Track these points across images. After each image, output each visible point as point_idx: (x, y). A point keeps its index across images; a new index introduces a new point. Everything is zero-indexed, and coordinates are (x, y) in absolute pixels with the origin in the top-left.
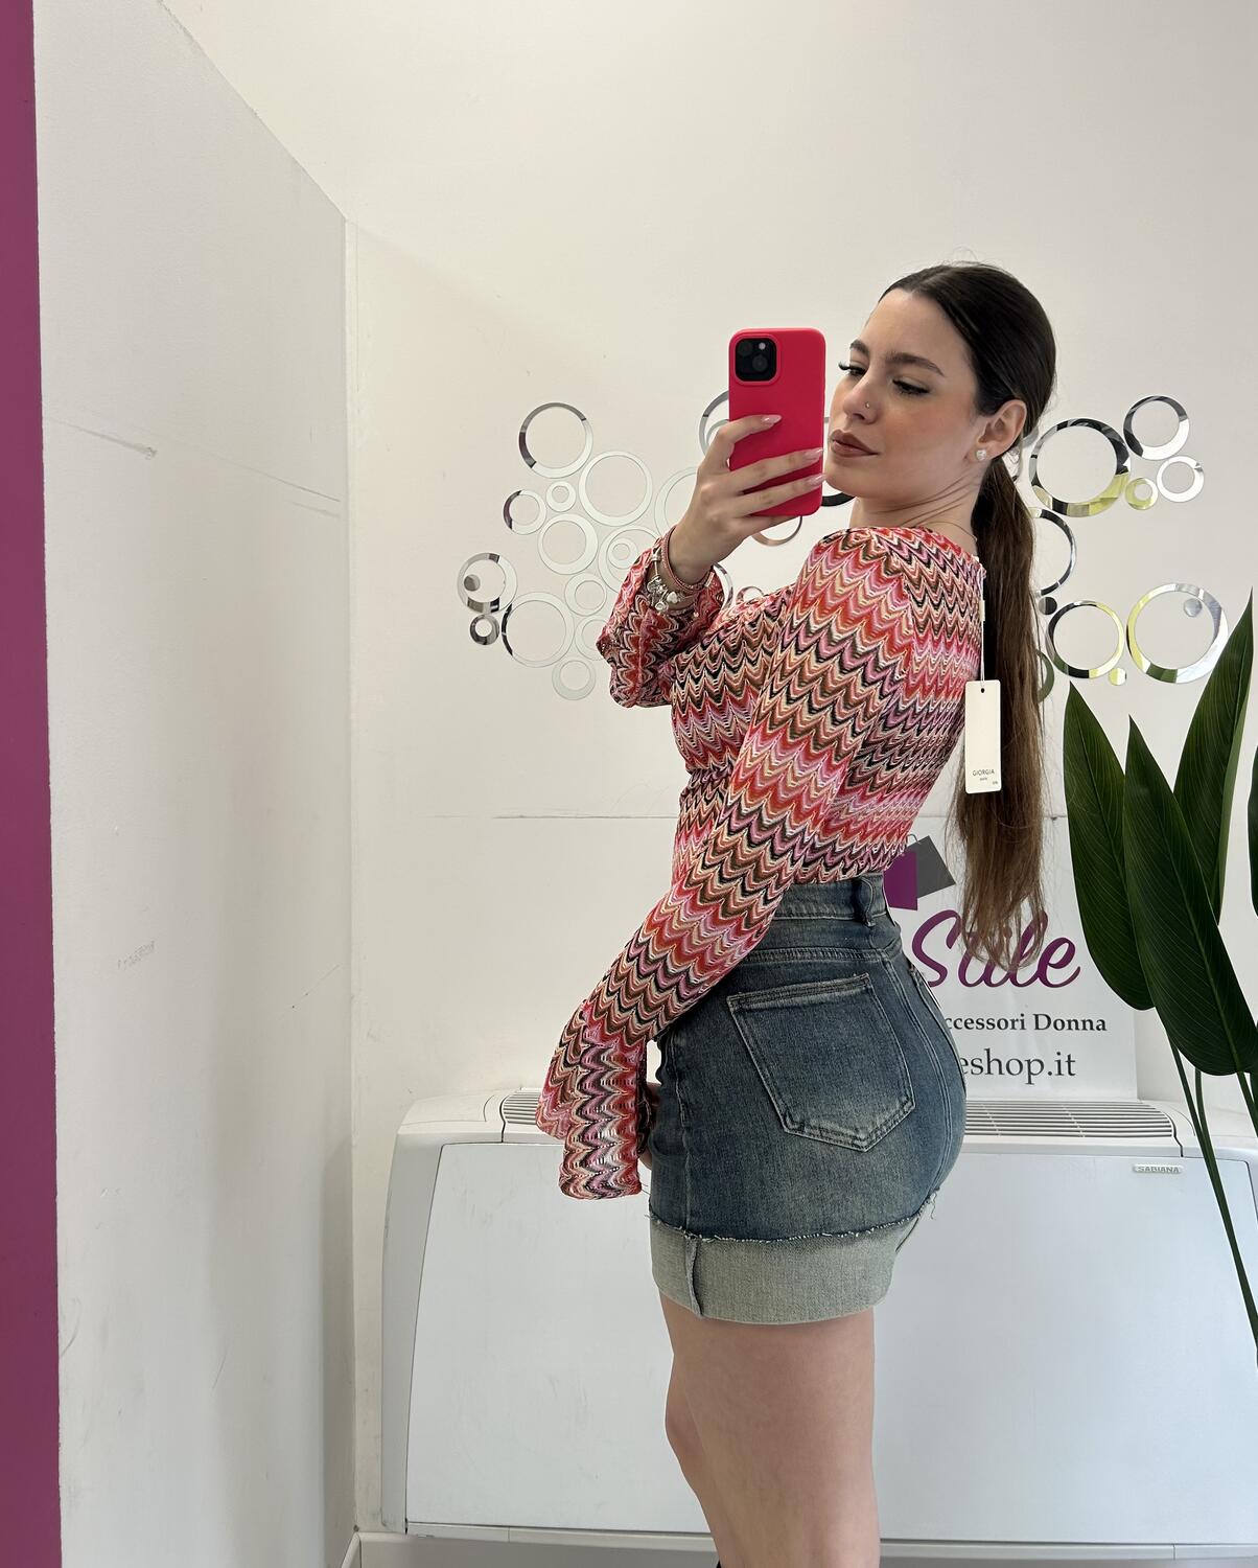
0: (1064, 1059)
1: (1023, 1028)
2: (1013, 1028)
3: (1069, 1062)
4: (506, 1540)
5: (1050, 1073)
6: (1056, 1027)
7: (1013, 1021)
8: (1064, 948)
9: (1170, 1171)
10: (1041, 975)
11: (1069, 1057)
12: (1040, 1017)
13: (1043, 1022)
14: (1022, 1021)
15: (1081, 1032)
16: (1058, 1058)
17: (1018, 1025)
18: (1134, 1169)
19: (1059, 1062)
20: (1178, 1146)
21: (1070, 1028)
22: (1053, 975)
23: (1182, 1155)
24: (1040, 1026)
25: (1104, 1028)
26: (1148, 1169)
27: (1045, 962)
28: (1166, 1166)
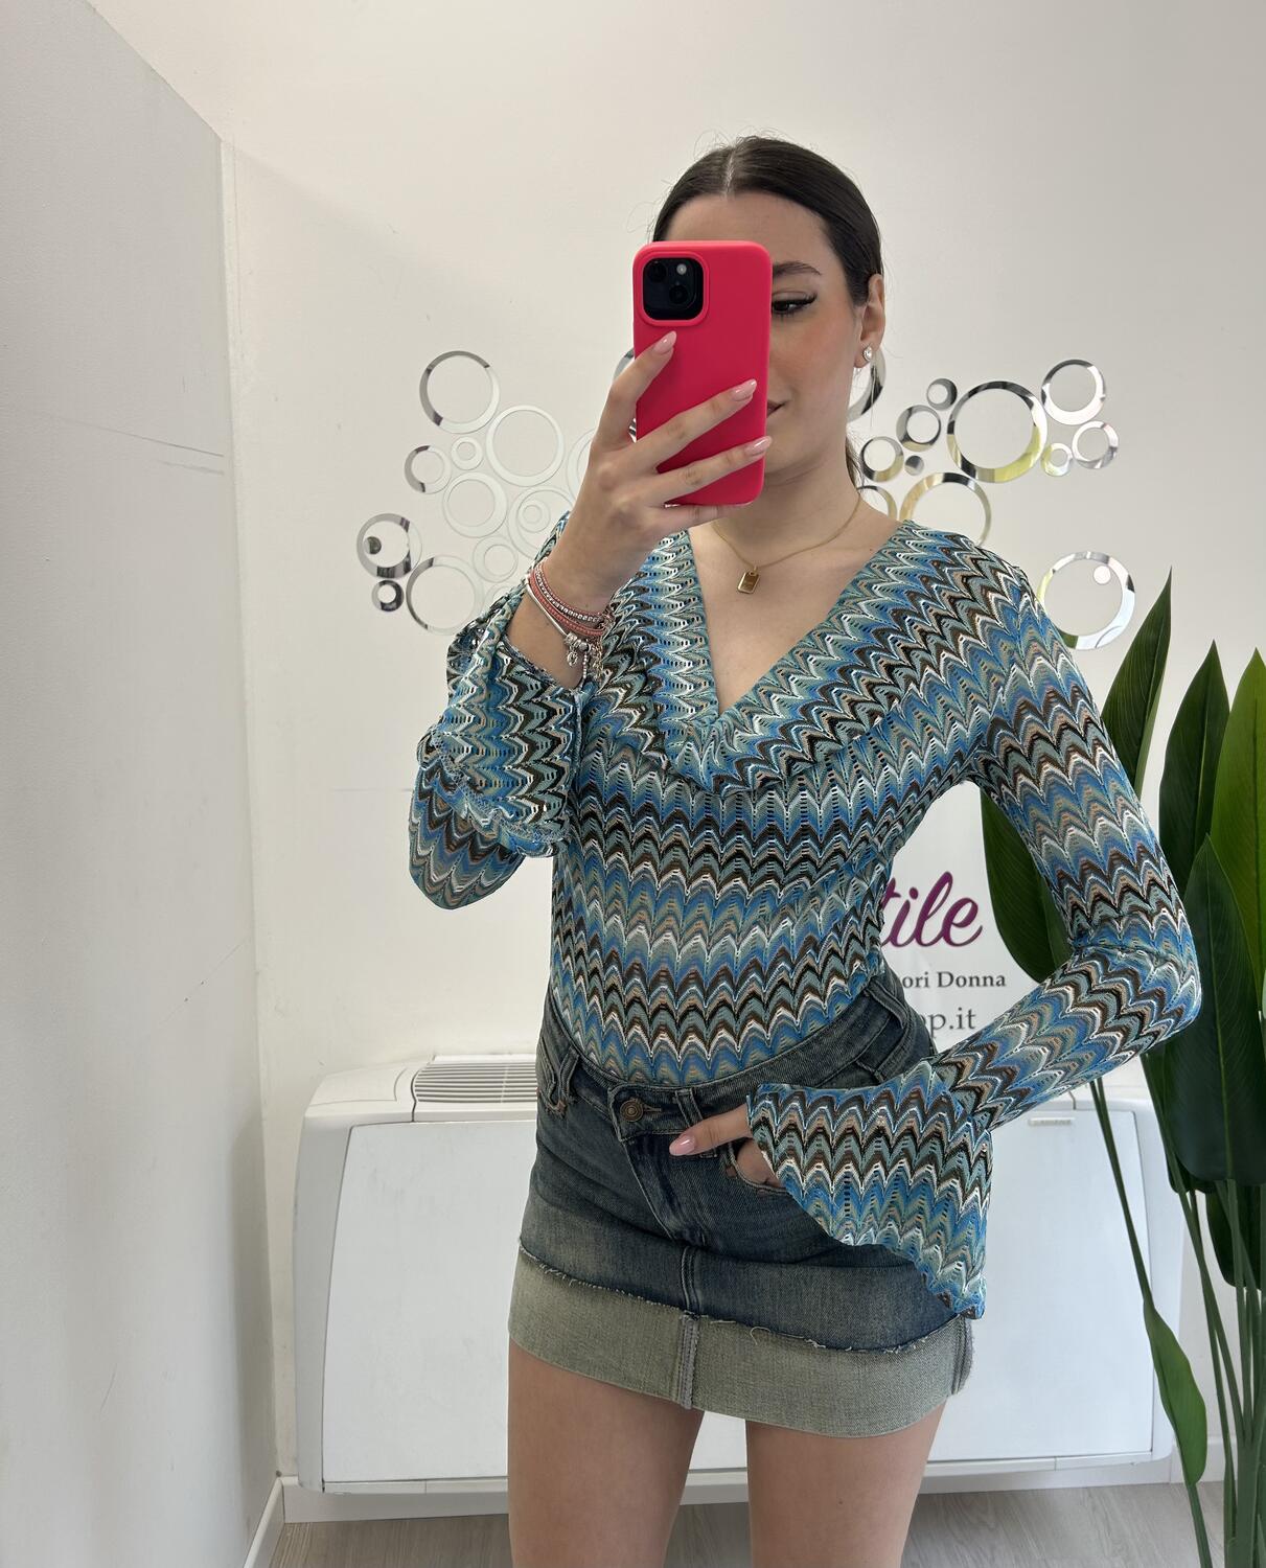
0: (966, 1015)
1: (927, 985)
2: (918, 985)
3: (971, 1017)
5: (952, 1027)
6: (958, 984)
7: (918, 980)
8: (967, 908)
9: (1063, 1123)
10: (945, 934)
11: (970, 1011)
12: (943, 975)
13: (946, 979)
14: (927, 979)
15: (982, 989)
16: (961, 1014)
17: (922, 983)
18: (1029, 1123)
19: (960, 1017)
20: (1071, 1100)
21: (971, 985)
22: (957, 934)
23: (1075, 1108)
24: (943, 983)
25: (1003, 984)
26: (1042, 1122)
27: (949, 921)
28: (1059, 1119)
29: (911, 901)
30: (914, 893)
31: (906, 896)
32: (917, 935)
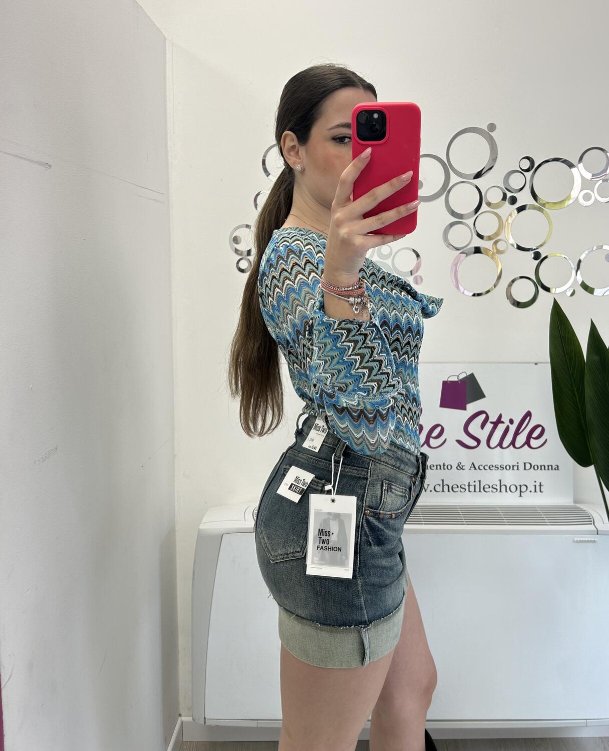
0: (538, 484)
1: (518, 469)
2: (513, 469)
3: (540, 485)
4: (256, 726)
5: (531, 491)
6: (534, 468)
7: (513, 466)
8: (539, 429)
9: (591, 541)
10: (528, 443)
11: (540, 483)
12: (526, 464)
13: (528, 466)
14: (518, 466)
15: (547, 471)
16: (535, 484)
17: (515, 468)
18: (574, 541)
19: (535, 486)
20: (596, 529)
21: (541, 469)
22: (533, 443)
23: (597, 534)
24: (527, 468)
25: (558, 469)
26: (580, 541)
27: (529, 436)
28: (589, 539)
29: (510, 425)
30: (511, 421)
31: (507, 423)
32: (513, 443)
